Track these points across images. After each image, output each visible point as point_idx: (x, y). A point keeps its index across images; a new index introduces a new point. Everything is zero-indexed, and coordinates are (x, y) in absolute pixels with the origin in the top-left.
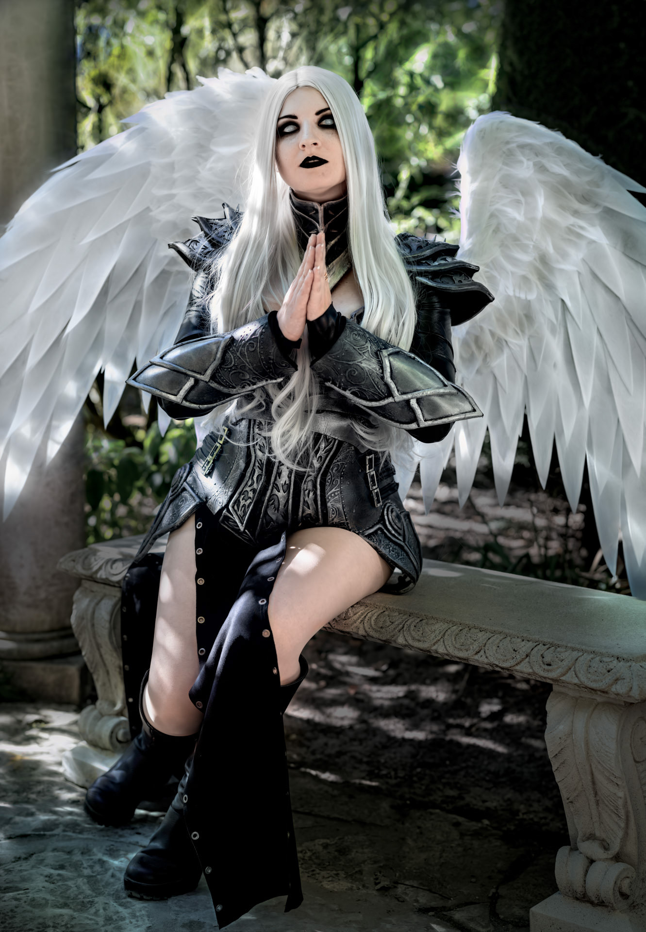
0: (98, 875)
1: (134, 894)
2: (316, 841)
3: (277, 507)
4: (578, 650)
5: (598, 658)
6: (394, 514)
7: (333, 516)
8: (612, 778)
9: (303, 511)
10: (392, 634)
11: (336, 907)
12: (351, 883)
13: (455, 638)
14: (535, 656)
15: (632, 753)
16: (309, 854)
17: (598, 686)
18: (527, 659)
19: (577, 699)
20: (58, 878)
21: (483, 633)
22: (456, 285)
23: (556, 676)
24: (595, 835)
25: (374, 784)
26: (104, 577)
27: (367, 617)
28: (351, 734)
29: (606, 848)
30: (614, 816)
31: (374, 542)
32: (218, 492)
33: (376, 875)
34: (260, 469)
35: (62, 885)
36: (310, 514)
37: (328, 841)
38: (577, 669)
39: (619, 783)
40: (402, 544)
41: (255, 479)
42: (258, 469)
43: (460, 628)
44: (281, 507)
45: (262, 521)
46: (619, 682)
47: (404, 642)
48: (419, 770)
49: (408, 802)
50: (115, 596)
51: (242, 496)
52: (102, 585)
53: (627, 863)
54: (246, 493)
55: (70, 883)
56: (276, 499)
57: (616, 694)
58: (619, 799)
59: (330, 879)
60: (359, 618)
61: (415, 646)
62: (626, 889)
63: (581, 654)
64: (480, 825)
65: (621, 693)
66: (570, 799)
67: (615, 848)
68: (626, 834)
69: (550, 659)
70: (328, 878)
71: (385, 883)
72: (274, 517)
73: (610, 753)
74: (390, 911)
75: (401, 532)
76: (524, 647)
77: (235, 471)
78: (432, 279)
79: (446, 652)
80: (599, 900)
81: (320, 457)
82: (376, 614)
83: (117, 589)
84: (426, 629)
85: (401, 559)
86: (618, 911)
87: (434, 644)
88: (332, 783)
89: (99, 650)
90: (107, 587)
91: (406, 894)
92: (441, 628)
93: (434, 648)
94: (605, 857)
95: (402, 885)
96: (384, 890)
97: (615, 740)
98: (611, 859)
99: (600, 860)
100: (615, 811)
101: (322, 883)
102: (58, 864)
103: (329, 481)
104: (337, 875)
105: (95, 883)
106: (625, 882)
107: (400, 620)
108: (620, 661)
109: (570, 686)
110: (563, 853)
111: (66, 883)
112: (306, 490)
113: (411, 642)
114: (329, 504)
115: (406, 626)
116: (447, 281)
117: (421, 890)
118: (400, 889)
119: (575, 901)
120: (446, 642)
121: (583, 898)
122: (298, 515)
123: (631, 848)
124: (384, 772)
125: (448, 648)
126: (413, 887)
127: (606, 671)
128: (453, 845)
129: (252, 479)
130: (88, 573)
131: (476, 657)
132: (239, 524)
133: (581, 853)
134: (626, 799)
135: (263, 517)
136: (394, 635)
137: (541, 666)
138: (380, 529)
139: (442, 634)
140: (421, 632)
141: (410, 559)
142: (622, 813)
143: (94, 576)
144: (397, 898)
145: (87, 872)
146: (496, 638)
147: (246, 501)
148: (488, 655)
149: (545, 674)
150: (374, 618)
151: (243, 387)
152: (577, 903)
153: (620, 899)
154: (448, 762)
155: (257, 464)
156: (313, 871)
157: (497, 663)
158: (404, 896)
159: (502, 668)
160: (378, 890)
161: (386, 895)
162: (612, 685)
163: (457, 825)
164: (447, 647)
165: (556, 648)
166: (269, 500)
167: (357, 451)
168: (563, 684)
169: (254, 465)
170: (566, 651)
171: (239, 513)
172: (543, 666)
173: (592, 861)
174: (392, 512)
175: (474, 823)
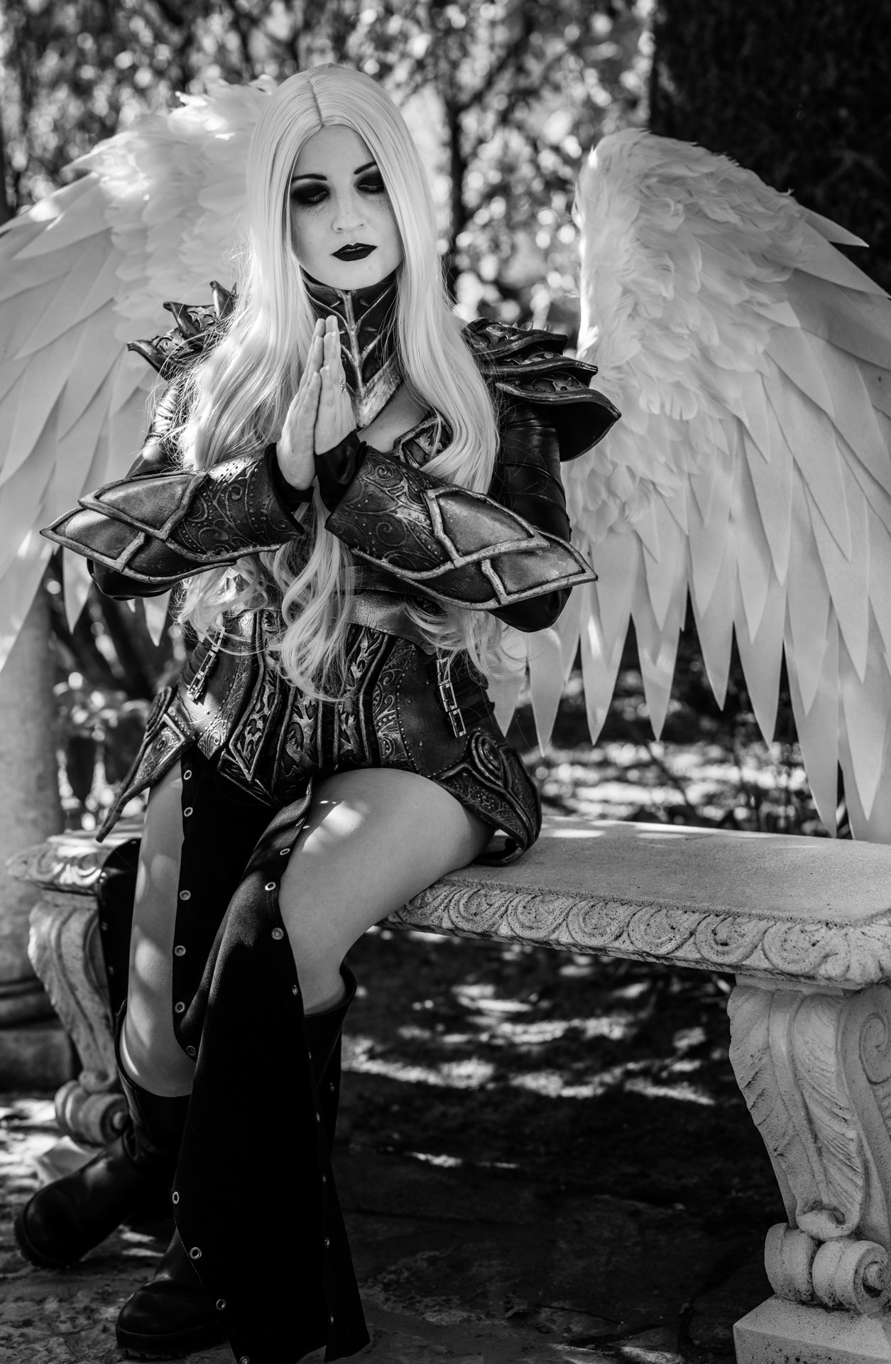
0: (83, 1330)
1: (131, 1352)
2: (419, 1255)
3: (299, 741)
4: (768, 918)
5: (798, 927)
6: (487, 747)
7: (388, 752)
8: (836, 1110)
9: (340, 747)
10: (491, 922)
11: (443, 1349)
12: (469, 1311)
13: (584, 919)
14: (703, 935)
15: (864, 1069)
16: (406, 1274)
17: (799, 968)
18: (692, 940)
19: (773, 994)
20: (21, 1340)
21: (626, 906)
22: (557, 394)
23: (735, 960)
24: (821, 1202)
25: (512, 1166)
26: (69, 881)
27: (453, 901)
28: (481, 1097)
29: (840, 1221)
30: (846, 1170)
31: (455, 788)
32: (213, 725)
33: (508, 1297)
34: (272, 684)
35: (26, 1349)
36: (352, 751)
37: (437, 1253)
38: (766, 946)
39: (847, 1118)
40: (503, 791)
41: (265, 700)
42: (269, 685)
43: (592, 903)
44: (307, 741)
45: (279, 764)
46: (830, 959)
47: (510, 933)
48: (581, 1140)
49: (563, 1188)
50: (89, 910)
51: (248, 728)
52: (69, 895)
53: (873, 1241)
54: (253, 723)
55: (37, 1346)
56: (298, 730)
57: (827, 979)
58: (851, 1143)
59: (437, 1308)
60: (440, 904)
61: (526, 936)
62: (873, 1279)
63: (773, 923)
64: (670, 1212)
65: (834, 975)
66: (779, 1149)
67: (853, 1219)
68: (868, 1196)
69: (725, 936)
70: (434, 1306)
71: (520, 1306)
72: (296, 757)
73: (828, 1072)
74: (526, 1348)
75: (500, 774)
76: (687, 921)
77: (236, 691)
78: (521, 386)
79: (571, 941)
80: (834, 1301)
81: (362, 662)
82: (466, 895)
83: (91, 898)
84: (541, 909)
85: (500, 812)
86: (865, 1316)
87: (554, 932)
88: (450, 1169)
89: (73, 993)
90: (77, 897)
91: (553, 1321)
92: (563, 906)
93: (554, 937)
94: (838, 1235)
95: (547, 1309)
96: (518, 1319)
97: (833, 1052)
98: (849, 1237)
99: (831, 1239)
100: (847, 1162)
101: (425, 1316)
102: (22, 1319)
103: (378, 698)
104: (448, 1301)
105: (77, 1343)
106: (872, 1269)
107: (503, 900)
108: (830, 929)
109: (760, 974)
110: (775, 1235)
111: (33, 1346)
112: (343, 713)
113: (519, 931)
114: (380, 734)
115: (510, 908)
116: (543, 388)
117: (576, 1313)
118: (544, 1314)
119: (800, 1306)
120: (570, 926)
121: (811, 1301)
122: (332, 752)
123: (877, 1217)
124: (530, 1148)
125: (574, 935)
126: (563, 1309)
127: (809, 945)
128: (627, 1244)
129: (262, 701)
130: (47, 878)
131: (617, 944)
132: (245, 771)
133: (803, 1232)
134: (860, 1141)
135: (279, 758)
136: (494, 924)
137: (712, 948)
138: (465, 770)
139: (564, 914)
140: (534, 915)
141: (516, 812)
142: (857, 1163)
143: (56, 882)
144: (538, 1328)
145: (64, 1328)
146: (645, 913)
147: (253, 735)
148: (633, 939)
149: (720, 960)
150: (463, 901)
151: (218, 553)
152: (803, 1310)
153: (867, 1296)
154: (625, 1126)
155: (268, 678)
156: (412, 1298)
157: (648, 950)
158: (549, 1324)
159: (657, 957)
160: (509, 1319)
161: (523, 1325)
162: (820, 965)
163: (635, 1214)
164: (573, 932)
165: (735, 919)
166: (287, 732)
167: (420, 651)
168: (748, 973)
169: (264, 679)
170: (750, 921)
171: (244, 754)
172: (715, 947)
173: (819, 1243)
174: (483, 744)
175: (661, 1210)
